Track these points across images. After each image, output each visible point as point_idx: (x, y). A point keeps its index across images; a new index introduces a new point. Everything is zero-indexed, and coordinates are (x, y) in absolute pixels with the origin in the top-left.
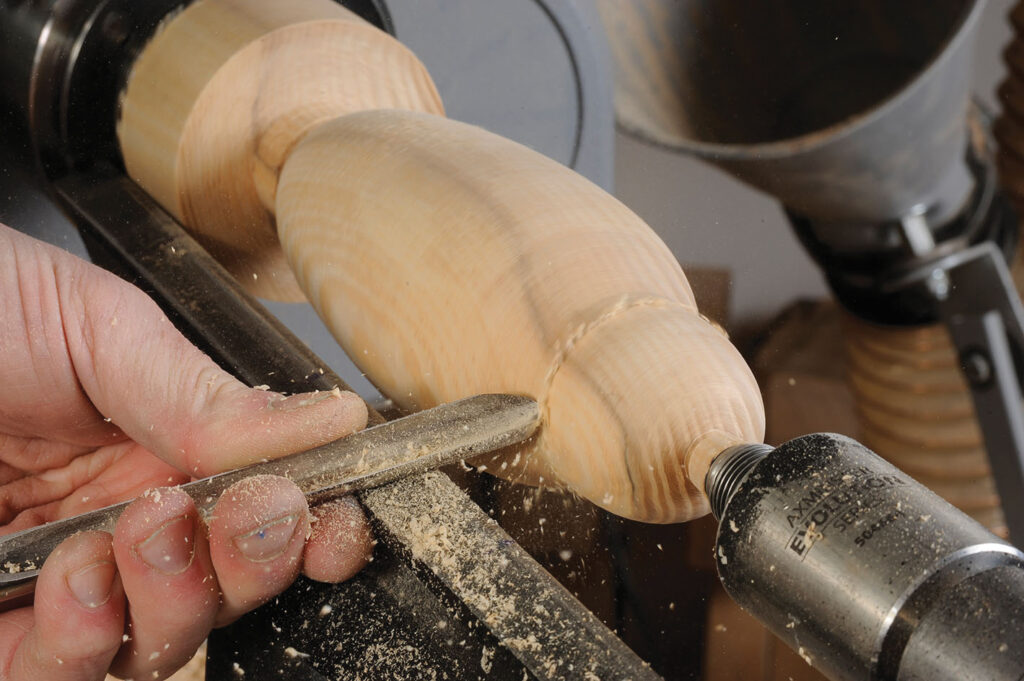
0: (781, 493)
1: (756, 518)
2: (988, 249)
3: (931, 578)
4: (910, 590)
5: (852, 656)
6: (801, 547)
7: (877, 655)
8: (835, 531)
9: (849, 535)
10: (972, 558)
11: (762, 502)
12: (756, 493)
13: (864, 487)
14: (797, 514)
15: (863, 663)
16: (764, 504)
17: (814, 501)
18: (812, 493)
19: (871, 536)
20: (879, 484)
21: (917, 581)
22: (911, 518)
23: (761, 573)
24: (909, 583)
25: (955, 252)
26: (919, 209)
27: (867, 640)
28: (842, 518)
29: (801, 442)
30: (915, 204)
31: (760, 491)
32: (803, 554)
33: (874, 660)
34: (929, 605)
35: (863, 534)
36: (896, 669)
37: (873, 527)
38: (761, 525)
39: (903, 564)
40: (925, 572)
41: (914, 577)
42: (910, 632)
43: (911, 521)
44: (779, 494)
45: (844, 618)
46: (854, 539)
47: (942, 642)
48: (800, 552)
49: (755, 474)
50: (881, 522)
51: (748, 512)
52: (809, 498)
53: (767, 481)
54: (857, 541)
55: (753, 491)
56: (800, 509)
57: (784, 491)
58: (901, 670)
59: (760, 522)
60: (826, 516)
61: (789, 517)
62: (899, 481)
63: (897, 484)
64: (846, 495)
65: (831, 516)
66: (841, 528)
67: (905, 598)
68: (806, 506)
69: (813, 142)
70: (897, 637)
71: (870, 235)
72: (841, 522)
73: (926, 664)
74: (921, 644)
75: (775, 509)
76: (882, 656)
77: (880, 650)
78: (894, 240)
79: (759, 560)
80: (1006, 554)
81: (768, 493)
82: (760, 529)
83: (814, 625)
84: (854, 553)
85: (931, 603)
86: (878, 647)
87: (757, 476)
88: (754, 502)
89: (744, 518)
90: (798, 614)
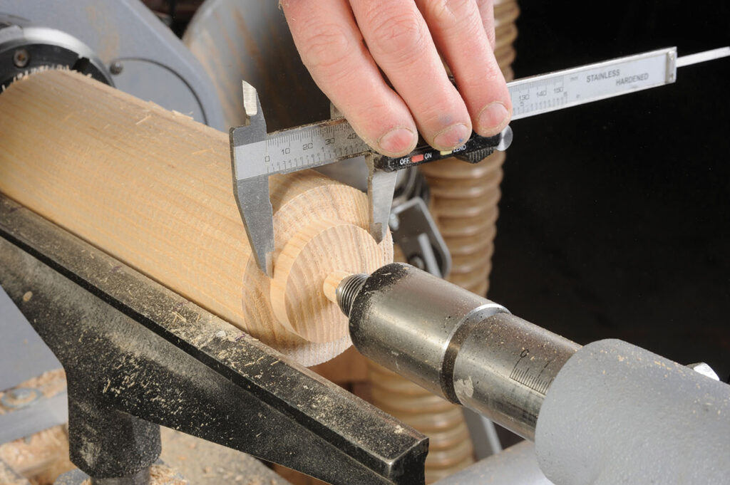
1: (369, 306)
2: (417, 201)
4: (455, 330)
5: (428, 367)
7: (442, 364)
10: (482, 312)
11: (371, 298)
16: (372, 299)
21: (458, 325)
23: (375, 333)
24: (454, 326)
25: (400, 204)
27: (436, 357)
31: (369, 293)
33: (440, 369)
34: (464, 336)
39: (449, 317)
44: (380, 293)
49: (365, 285)
51: (364, 304)
53: (372, 288)
55: (366, 293)
58: (454, 369)
67: (453, 334)
70: (450, 357)
73: (468, 363)
74: (464, 355)
75: (379, 300)
76: (444, 366)
79: (373, 327)
82: (372, 311)
83: (406, 355)
86: (442, 360)
87: (367, 286)
88: (368, 298)
89: (363, 307)
90: (397, 351)
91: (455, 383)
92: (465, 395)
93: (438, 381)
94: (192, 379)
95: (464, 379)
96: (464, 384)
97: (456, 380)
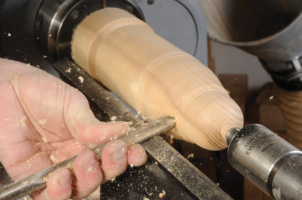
0: (243, 139)
3: (280, 160)
5: (261, 180)
6: (248, 153)
7: (267, 179)
8: (257, 149)
9: (260, 150)
10: (291, 154)
11: (239, 142)
12: (237, 140)
13: (264, 137)
14: (247, 145)
15: (264, 182)
16: (240, 142)
17: (251, 141)
18: (251, 139)
19: (265, 150)
20: (268, 136)
22: (275, 145)
23: (239, 160)
26: (297, 57)
27: (265, 176)
28: (258, 145)
29: (248, 127)
30: (296, 56)
31: (238, 139)
32: (249, 154)
33: (267, 181)
35: (264, 149)
36: (272, 183)
37: (266, 147)
38: (239, 148)
39: (273, 156)
40: (279, 158)
41: (276, 160)
42: (275, 173)
43: (275, 146)
44: (243, 140)
45: (259, 170)
46: (261, 151)
47: (283, 176)
48: (248, 154)
50: (268, 146)
51: (235, 144)
52: (250, 140)
53: (240, 137)
54: (262, 151)
55: (236, 139)
56: (248, 143)
57: (244, 139)
58: (273, 183)
59: (238, 147)
60: (254, 145)
61: (245, 146)
62: (273, 136)
63: (272, 136)
64: (259, 139)
65: (256, 145)
66: (258, 148)
68: (250, 143)
69: (264, 41)
70: (272, 175)
71: (283, 65)
72: (258, 146)
73: (279, 181)
75: (242, 143)
76: (268, 180)
77: (268, 178)
78: (290, 67)
79: (238, 157)
80: (300, 153)
81: (240, 139)
83: (252, 173)
84: (261, 154)
85: (280, 166)
87: (237, 135)
88: (237, 142)
89: (235, 146)
90: (248, 170)
91: (273, 190)
92: (277, 197)
93: (265, 188)
94: (154, 172)
95: (277, 189)
96: (277, 191)
97: (273, 188)
